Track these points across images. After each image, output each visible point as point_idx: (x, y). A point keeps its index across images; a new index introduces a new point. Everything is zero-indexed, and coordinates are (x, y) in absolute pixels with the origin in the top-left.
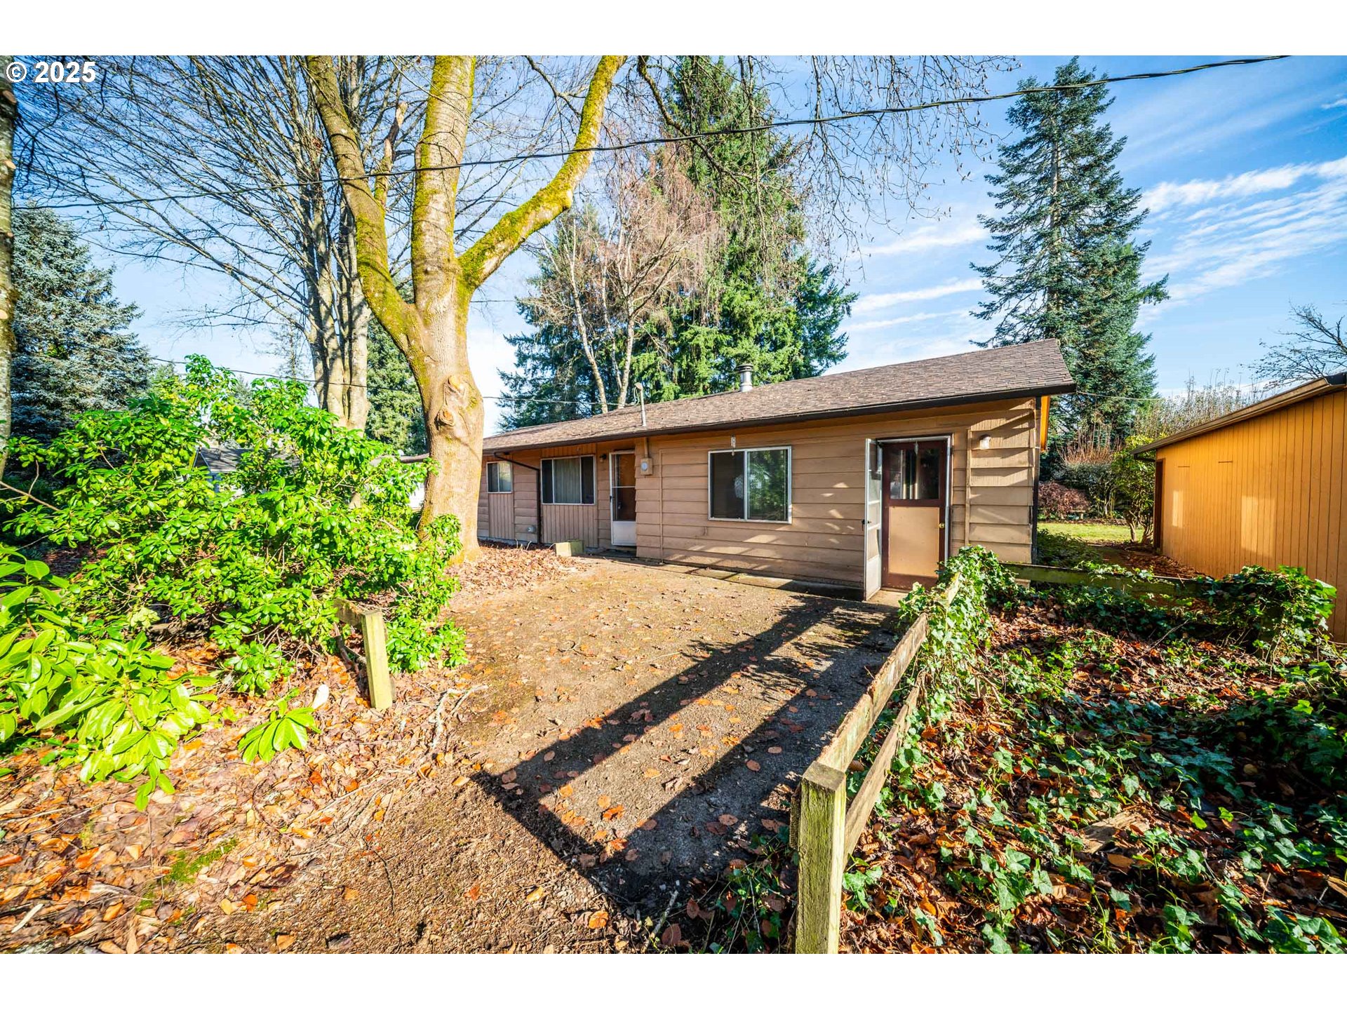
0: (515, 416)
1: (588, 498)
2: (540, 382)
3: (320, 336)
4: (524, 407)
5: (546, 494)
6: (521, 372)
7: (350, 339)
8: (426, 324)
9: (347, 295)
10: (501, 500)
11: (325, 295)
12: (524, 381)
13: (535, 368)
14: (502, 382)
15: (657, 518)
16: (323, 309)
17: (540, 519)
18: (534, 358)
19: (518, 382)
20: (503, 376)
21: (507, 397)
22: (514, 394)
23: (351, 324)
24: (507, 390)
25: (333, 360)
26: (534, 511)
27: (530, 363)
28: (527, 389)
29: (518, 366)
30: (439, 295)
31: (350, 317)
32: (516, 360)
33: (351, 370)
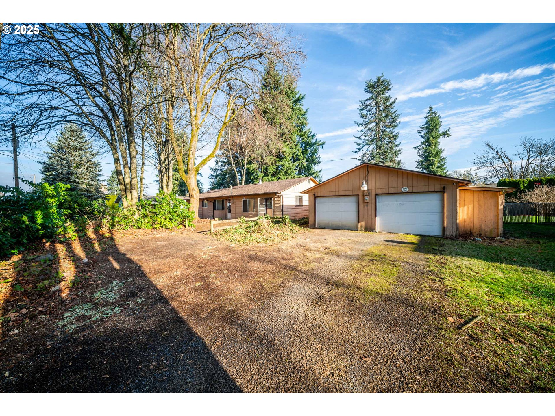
0: (215, 182)
1: (223, 209)
2: (223, 170)
3: (161, 168)
4: (218, 179)
5: (215, 208)
6: (217, 167)
7: (168, 169)
8: (190, 179)
9: (168, 158)
10: (205, 209)
11: (162, 158)
12: (218, 170)
13: (221, 166)
14: (210, 171)
15: (234, 212)
16: (162, 162)
17: (214, 213)
18: (221, 162)
19: (216, 170)
20: (211, 168)
21: (212, 176)
22: (214, 174)
23: (168, 165)
24: (212, 173)
25: (164, 174)
26: (212, 212)
27: (220, 164)
28: (219, 172)
29: (216, 165)
30: (192, 175)
31: (168, 163)
32: (215, 163)
33: (169, 177)
